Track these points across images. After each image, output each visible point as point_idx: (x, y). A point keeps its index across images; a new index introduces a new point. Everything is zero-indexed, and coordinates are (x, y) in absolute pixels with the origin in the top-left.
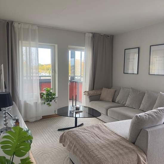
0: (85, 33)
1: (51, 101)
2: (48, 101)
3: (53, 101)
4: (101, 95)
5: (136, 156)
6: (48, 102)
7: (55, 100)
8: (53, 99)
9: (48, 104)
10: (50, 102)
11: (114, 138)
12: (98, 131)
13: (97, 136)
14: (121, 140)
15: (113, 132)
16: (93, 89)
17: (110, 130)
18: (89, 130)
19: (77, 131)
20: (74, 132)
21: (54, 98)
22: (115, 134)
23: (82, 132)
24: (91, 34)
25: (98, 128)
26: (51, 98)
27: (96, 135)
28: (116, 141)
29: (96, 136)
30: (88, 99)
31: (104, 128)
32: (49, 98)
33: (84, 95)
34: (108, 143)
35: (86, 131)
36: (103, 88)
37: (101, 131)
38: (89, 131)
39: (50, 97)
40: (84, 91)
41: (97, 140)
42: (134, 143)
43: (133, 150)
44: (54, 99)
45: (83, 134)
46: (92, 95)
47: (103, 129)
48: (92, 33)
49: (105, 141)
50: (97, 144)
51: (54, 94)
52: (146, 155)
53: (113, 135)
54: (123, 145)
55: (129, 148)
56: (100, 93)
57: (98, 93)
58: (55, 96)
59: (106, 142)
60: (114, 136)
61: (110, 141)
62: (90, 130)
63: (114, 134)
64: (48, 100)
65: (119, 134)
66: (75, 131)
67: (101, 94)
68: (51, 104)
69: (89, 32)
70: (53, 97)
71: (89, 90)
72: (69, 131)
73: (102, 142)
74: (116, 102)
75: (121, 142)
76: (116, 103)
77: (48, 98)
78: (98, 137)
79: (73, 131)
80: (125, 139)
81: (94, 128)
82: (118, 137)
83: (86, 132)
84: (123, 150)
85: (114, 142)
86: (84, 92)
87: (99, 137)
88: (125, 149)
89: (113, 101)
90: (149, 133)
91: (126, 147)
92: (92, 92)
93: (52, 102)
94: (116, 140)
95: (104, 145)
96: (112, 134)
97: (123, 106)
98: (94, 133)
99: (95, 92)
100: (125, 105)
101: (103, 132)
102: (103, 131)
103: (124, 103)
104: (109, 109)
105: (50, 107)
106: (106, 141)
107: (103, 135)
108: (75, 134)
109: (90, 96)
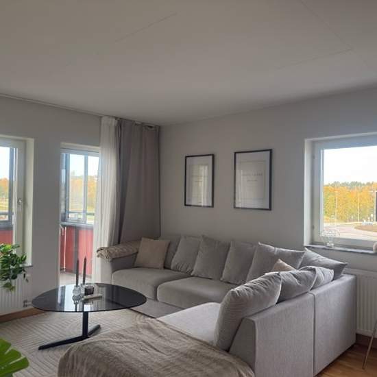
0: (101, 117)
1: (14, 277)
2: (6, 279)
3: (20, 276)
4: (139, 255)
5: (237, 374)
6: (8, 281)
7: (25, 275)
8: (20, 272)
9: (7, 286)
10: (13, 281)
11: (186, 345)
12: (149, 335)
13: (152, 347)
14: (201, 348)
15: (181, 333)
16: (119, 243)
17: (175, 330)
18: (130, 335)
19: (105, 341)
20: (97, 345)
21: (21, 270)
22: (188, 336)
23: (117, 342)
24: (114, 120)
25: (150, 329)
26: (14, 271)
27: (149, 345)
28: (192, 351)
29: (149, 347)
30: (108, 267)
31: (163, 327)
32: (10, 270)
33: (98, 256)
34: (179, 357)
35: (125, 340)
36: (143, 239)
37: (157, 334)
38: (130, 338)
39: (12, 267)
40: (98, 247)
41: (154, 354)
42: (228, 351)
43: (231, 363)
44: (23, 273)
45: (120, 347)
46: (118, 256)
47: (161, 330)
48: (116, 118)
49: (170, 355)
50: (156, 363)
51: (23, 260)
52: (254, 371)
53: (184, 340)
54: (208, 358)
55: (222, 360)
56: (135, 251)
57: (131, 250)
58: (26, 265)
59: (174, 355)
60: (187, 341)
61: (181, 353)
62: (132, 336)
63: (184, 338)
64: (8, 274)
65: (194, 336)
66: (98, 341)
67: (137, 253)
68: (13, 285)
69: (109, 116)
70: (21, 266)
71: (110, 245)
72: (84, 345)
73: (165, 356)
74: (172, 267)
75: (203, 351)
76: (173, 270)
77: (6, 269)
78: (155, 349)
79: (95, 342)
80: (208, 344)
81: (141, 330)
82: (195, 343)
83: (126, 342)
84: (211, 368)
85: (189, 353)
86: (98, 251)
87: (156, 347)
88: (214, 365)
89: (166, 267)
90: (256, 324)
91: (215, 361)
92: (117, 250)
93: (16, 280)
94: (193, 348)
95: (171, 363)
96: (180, 338)
97: (188, 275)
98: (144, 342)
99: (125, 250)
100: (192, 274)
101: (161, 336)
102: (162, 334)
103: (189, 269)
104: (159, 284)
105: (13, 292)
106: (173, 353)
107: (162, 343)
108: (101, 349)
109: (113, 259)
